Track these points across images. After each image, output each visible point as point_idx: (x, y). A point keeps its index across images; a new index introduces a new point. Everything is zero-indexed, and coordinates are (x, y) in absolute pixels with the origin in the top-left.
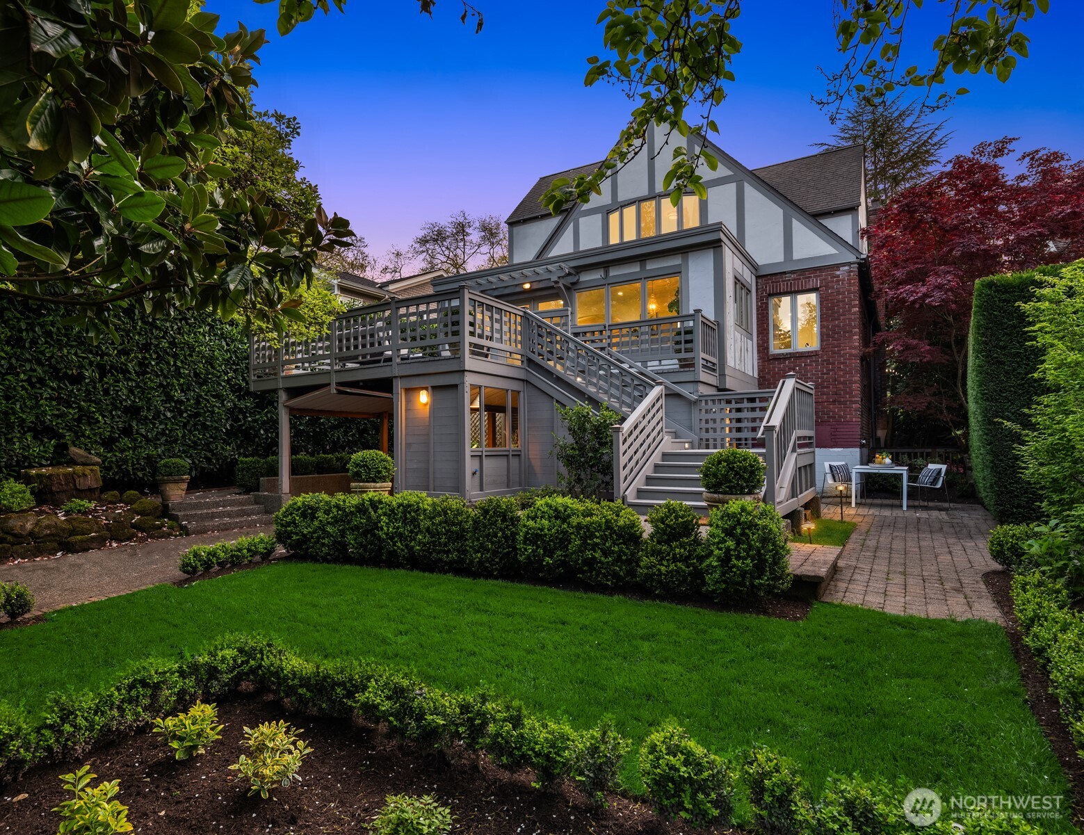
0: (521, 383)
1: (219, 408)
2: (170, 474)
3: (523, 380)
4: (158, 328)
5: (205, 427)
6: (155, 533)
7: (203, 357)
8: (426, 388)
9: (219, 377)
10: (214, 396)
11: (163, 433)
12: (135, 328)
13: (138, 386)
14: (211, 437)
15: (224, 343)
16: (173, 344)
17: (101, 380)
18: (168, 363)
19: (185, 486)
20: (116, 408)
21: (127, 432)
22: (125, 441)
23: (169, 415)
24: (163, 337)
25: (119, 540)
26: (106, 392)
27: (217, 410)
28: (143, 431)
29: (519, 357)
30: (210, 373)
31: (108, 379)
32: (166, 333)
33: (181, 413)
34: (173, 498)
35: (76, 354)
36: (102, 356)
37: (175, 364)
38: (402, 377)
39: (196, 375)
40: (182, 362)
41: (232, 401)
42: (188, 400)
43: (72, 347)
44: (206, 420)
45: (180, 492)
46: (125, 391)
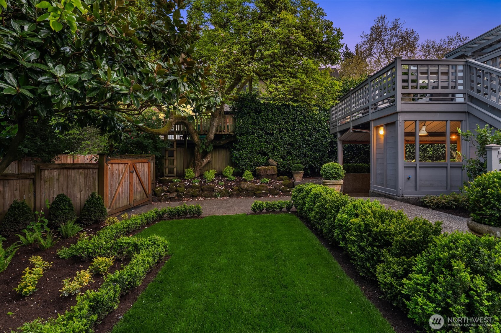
0: (464, 115)
1: (325, 142)
2: (295, 171)
3: (465, 112)
4: (298, 111)
5: (320, 151)
6: (286, 193)
7: (317, 120)
8: (383, 126)
9: (324, 128)
10: (322, 137)
11: (303, 153)
12: (290, 112)
13: (292, 135)
14: (322, 155)
15: (326, 113)
16: (305, 117)
17: (279, 134)
18: (303, 125)
19: (302, 176)
20: (285, 144)
21: (289, 153)
22: (289, 157)
23: (304, 146)
24: (301, 114)
25: (273, 195)
26: (281, 138)
27: (324, 143)
28: (295, 153)
29: (461, 95)
30: (320, 127)
31: (282, 134)
32: (302, 113)
33: (309, 145)
34: (297, 180)
35: (271, 125)
36: (279, 125)
37: (306, 125)
38: (373, 120)
39: (314, 129)
40: (308, 124)
41: (331, 138)
42: (312, 139)
43: (270, 123)
44: (320, 148)
45: (299, 178)
46: (288, 138)
